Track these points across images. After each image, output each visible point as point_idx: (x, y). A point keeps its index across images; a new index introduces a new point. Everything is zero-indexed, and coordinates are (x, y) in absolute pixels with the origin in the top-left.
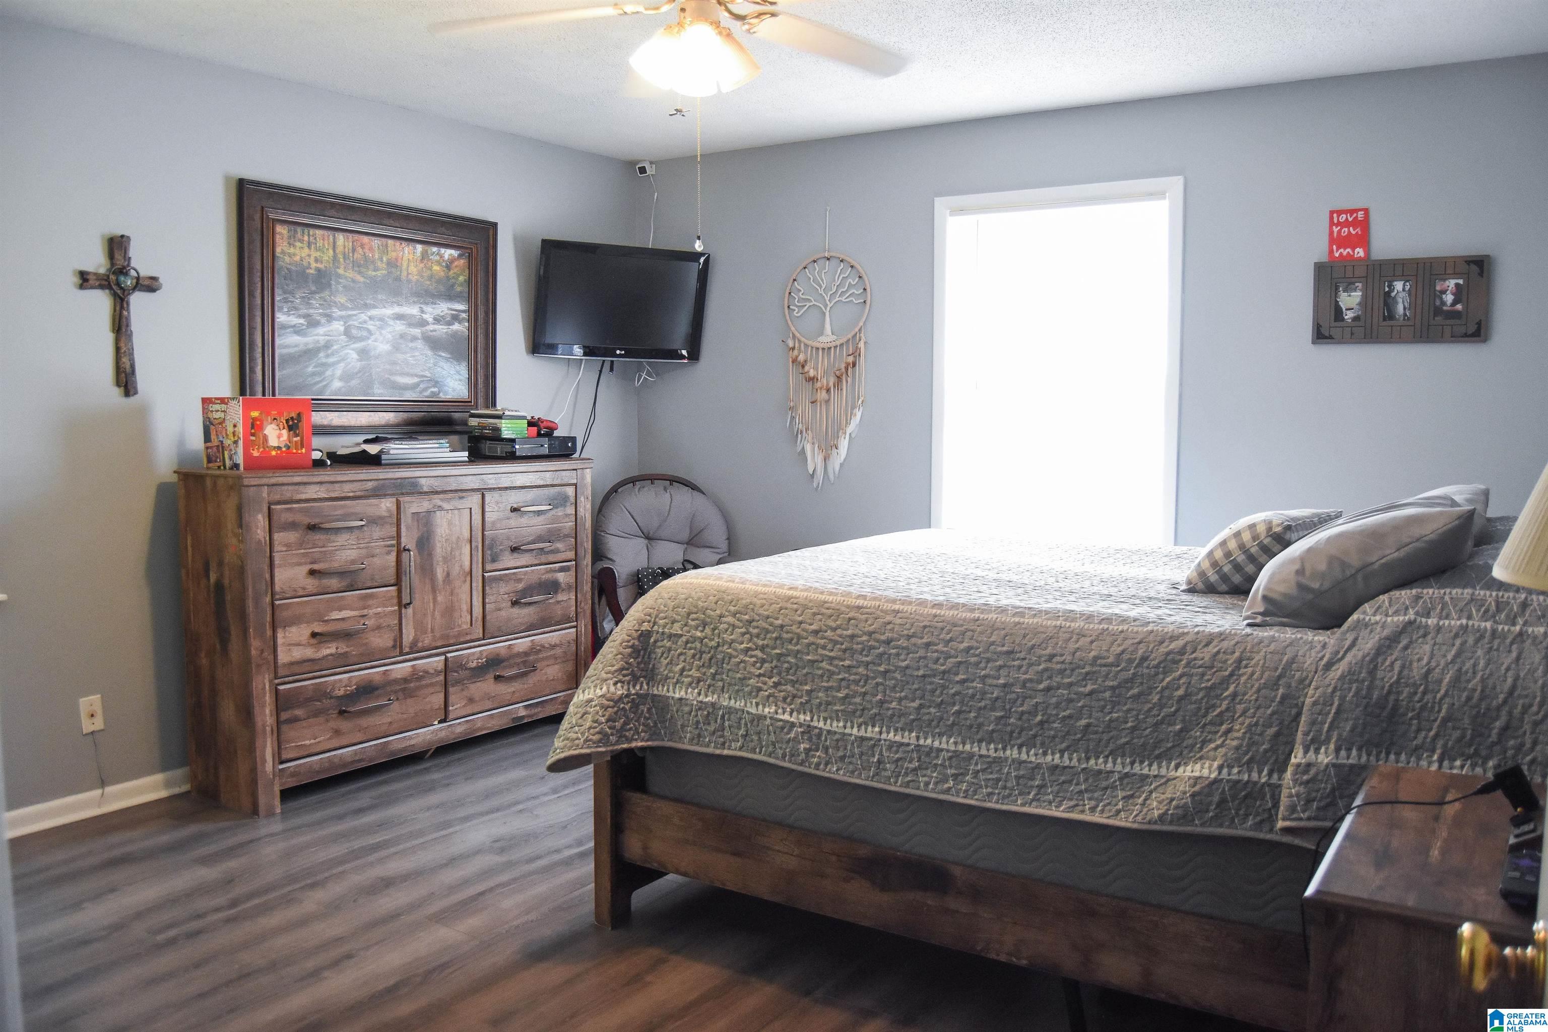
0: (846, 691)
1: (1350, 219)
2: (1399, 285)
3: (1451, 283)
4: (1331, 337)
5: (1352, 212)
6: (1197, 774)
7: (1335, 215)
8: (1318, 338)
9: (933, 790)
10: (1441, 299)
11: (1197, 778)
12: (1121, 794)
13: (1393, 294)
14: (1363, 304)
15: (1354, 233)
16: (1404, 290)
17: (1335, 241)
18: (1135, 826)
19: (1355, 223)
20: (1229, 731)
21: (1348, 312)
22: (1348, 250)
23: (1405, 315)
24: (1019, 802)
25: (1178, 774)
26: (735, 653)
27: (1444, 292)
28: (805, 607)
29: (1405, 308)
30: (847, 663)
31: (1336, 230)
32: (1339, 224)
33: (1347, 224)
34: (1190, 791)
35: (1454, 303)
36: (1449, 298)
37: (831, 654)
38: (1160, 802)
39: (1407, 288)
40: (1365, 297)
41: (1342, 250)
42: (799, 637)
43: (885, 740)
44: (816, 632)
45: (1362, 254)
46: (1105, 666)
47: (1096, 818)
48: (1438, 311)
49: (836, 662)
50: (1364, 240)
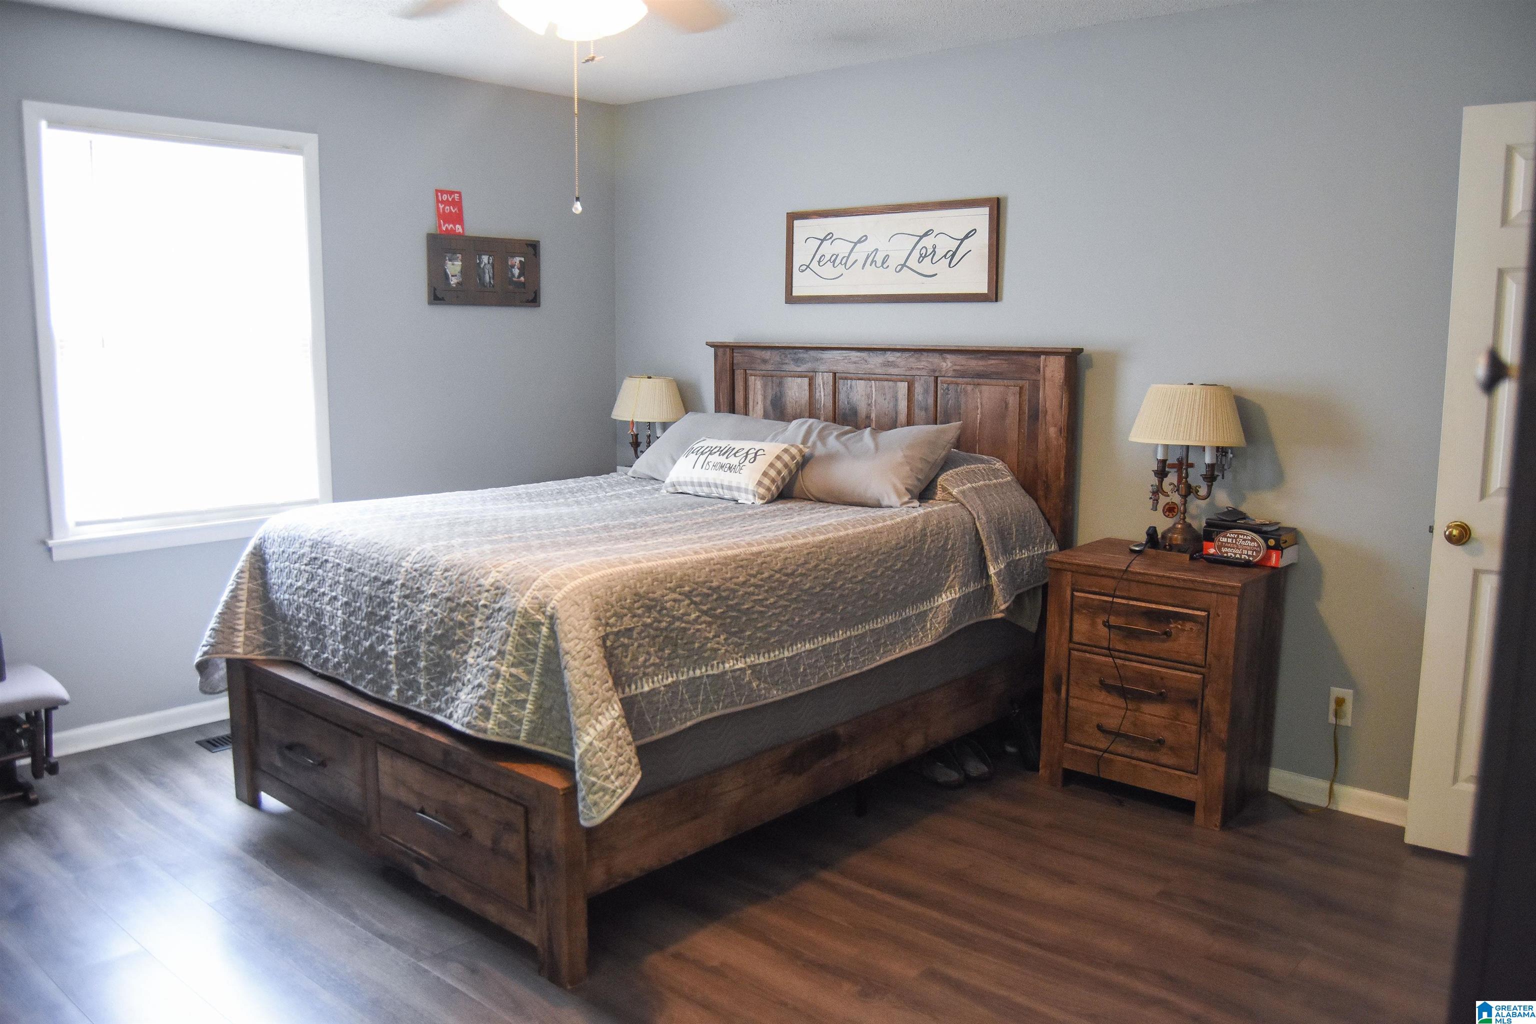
0: (777, 624)
1: (450, 200)
2: (485, 259)
3: (517, 260)
4: (443, 299)
5: (451, 193)
6: (950, 598)
7: (439, 194)
8: (434, 299)
9: (836, 676)
10: (512, 272)
11: (950, 601)
12: (918, 628)
13: (482, 266)
14: (463, 272)
15: (453, 211)
16: (489, 263)
17: (443, 217)
18: (934, 642)
19: (453, 203)
20: (955, 567)
21: (453, 278)
22: (451, 225)
23: (490, 282)
24: (878, 658)
25: (940, 603)
26: (688, 626)
27: (513, 266)
28: (726, 565)
29: (490, 278)
30: (772, 600)
31: (441, 206)
32: (442, 202)
33: (446, 203)
34: (951, 609)
35: (519, 277)
36: (516, 272)
37: (760, 597)
38: (939, 623)
39: (491, 261)
40: (463, 267)
41: (447, 225)
42: (734, 591)
43: (804, 652)
44: (744, 583)
45: (461, 230)
46: (901, 548)
47: (915, 648)
48: (511, 282)
49: (765, 603)
50: (458, 218)
